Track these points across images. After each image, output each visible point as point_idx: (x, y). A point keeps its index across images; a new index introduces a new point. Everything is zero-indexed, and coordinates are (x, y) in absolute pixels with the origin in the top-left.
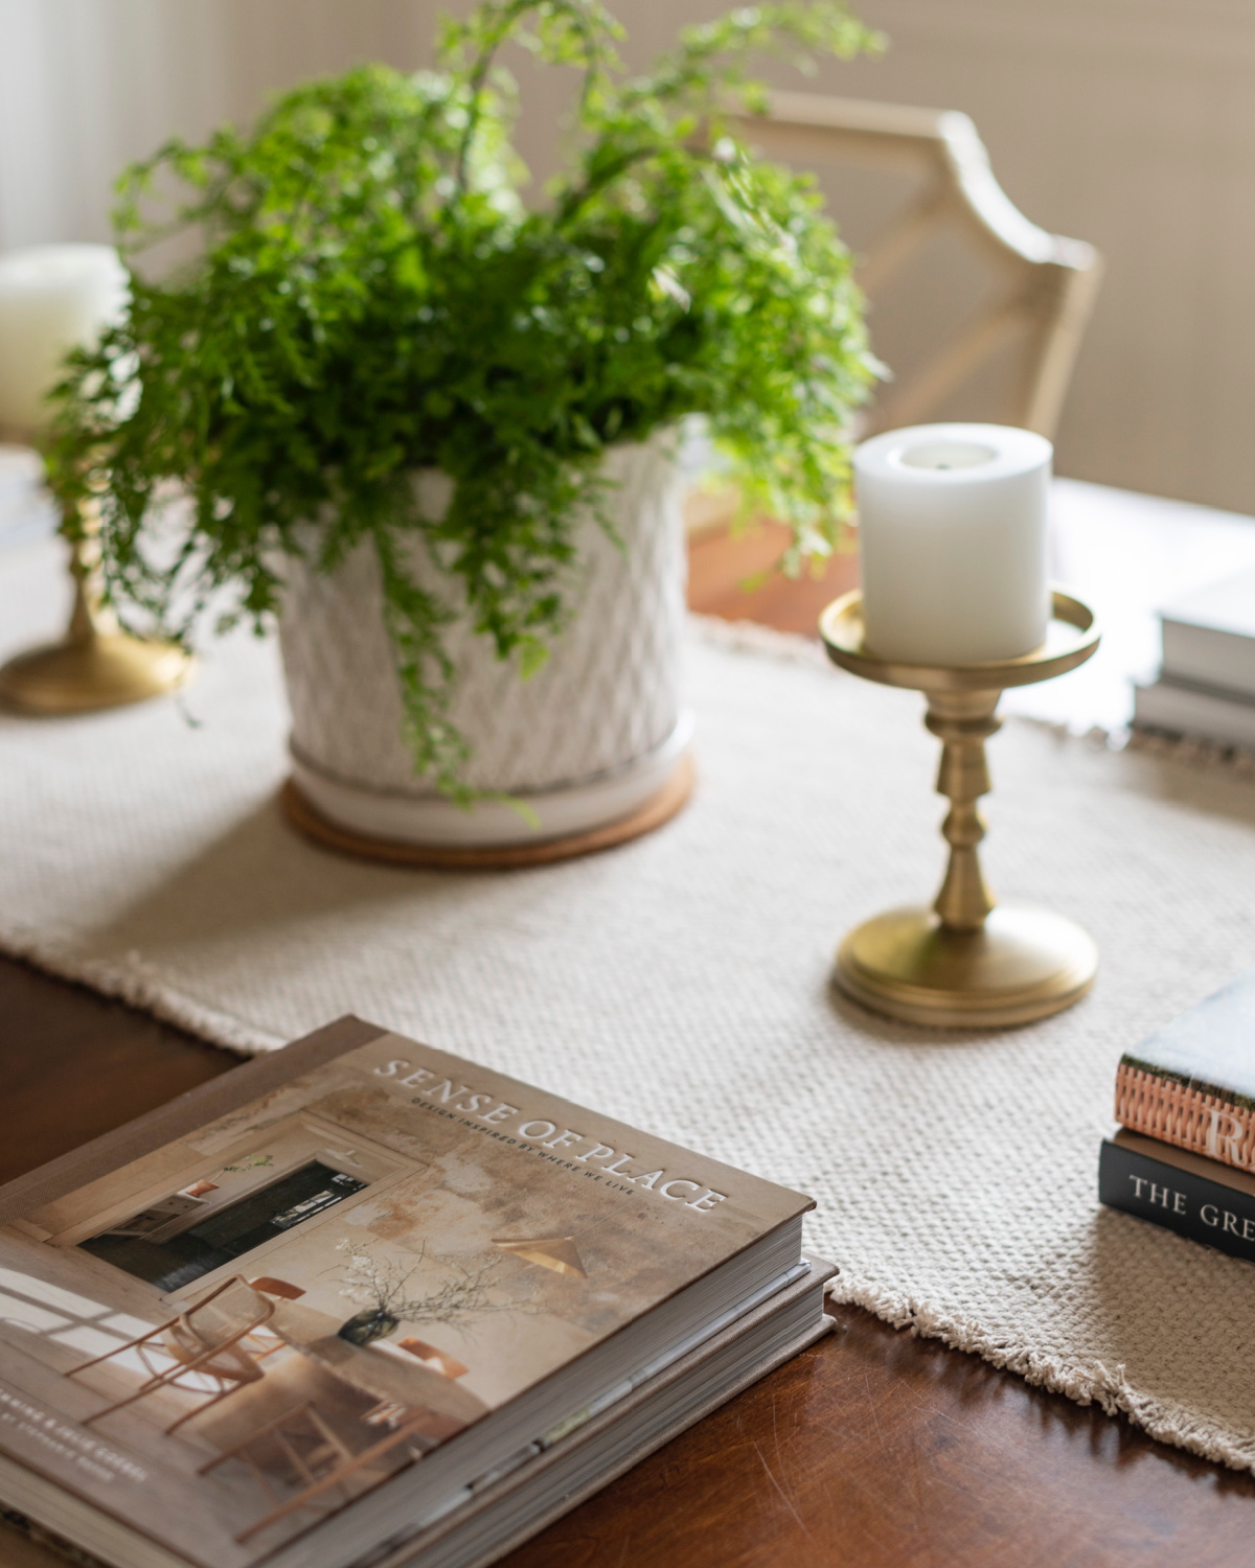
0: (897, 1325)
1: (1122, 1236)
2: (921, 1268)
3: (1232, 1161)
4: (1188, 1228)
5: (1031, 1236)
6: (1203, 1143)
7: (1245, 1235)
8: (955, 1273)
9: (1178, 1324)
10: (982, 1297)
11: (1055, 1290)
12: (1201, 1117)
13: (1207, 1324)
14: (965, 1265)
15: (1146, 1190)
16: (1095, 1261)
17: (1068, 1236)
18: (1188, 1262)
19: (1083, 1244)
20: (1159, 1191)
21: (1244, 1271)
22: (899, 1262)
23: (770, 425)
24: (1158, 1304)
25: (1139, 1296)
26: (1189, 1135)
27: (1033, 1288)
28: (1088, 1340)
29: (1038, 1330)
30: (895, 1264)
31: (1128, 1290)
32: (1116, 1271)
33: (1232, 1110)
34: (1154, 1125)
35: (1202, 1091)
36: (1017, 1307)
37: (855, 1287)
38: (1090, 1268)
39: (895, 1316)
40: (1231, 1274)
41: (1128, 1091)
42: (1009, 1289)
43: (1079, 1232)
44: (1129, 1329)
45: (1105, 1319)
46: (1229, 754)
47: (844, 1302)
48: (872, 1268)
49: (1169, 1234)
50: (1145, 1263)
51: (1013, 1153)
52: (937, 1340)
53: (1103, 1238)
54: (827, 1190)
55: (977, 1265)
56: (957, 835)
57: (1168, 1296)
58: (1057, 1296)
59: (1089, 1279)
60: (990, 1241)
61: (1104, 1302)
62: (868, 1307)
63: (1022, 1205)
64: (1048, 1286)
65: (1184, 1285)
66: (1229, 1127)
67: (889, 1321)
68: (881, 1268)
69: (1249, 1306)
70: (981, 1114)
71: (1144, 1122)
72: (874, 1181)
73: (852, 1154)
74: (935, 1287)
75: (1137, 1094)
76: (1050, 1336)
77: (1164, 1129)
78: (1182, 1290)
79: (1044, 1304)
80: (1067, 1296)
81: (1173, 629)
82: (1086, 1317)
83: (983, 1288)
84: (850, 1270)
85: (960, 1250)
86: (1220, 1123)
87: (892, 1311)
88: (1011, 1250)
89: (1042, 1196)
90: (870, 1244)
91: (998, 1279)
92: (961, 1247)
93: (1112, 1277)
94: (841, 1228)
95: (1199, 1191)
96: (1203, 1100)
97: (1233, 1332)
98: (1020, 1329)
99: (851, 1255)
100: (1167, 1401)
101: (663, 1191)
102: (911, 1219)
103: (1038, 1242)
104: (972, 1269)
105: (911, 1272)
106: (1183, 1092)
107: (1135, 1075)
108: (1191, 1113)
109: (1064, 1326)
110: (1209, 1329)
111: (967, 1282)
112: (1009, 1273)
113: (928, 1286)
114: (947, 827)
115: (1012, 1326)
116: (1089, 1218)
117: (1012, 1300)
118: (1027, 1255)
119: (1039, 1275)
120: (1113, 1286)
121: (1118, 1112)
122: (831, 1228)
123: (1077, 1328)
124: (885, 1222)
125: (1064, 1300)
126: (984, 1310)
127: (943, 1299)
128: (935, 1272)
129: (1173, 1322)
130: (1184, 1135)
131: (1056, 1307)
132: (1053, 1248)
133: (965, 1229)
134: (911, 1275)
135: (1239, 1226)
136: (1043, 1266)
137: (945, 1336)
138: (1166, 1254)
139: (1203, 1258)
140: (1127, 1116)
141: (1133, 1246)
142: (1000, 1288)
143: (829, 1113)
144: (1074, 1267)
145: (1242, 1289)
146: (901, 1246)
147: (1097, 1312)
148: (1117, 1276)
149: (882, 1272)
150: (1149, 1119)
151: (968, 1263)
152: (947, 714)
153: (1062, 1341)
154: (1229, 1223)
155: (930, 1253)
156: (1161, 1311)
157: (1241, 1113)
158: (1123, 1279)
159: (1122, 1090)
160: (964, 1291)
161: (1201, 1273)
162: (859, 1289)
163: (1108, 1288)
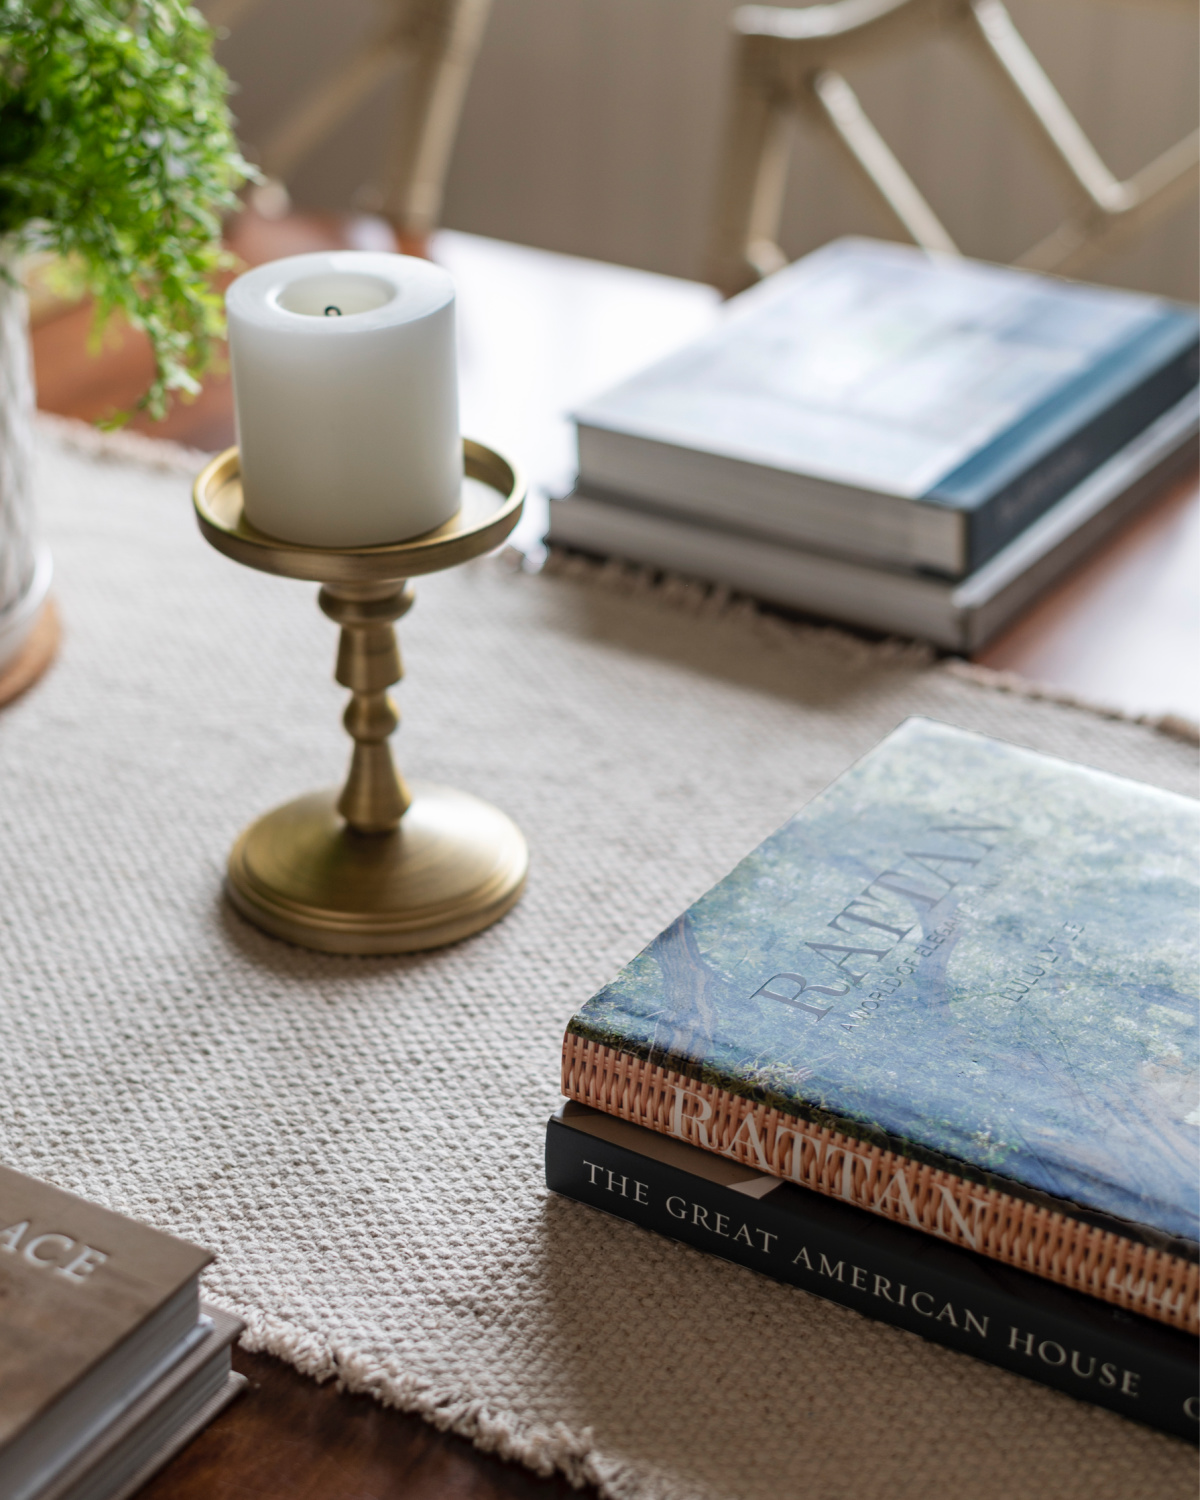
0: (320, 1379)
1: (577, 1232)
2: (344, 1295)
3: (700, 1143)
4: (651, 1219)
5: (471, 1239)
6: (667, 1122)
7: (718, 1231)
8: (384, 1298)
9: (647, 1351)
10: (419, 1331)
11: (503, 1315)
12: (663, 1094)
13: (681, 1349)
14: (396, 1287)
15: (602, 1177)
16: (549, 1268)
17: (514, 1237)
18: (654, 1262)
19: (532, 1246)
20: (617, 1178)
21: (718, 1270)
22: (317, 1288)
23: (124, 243)
24: (623, 1325)
25: (600, 1315)
26: (649, 1113)
27: (478, 1313)
28: (545, 1384)
29: (486, 1376)
30: (315, 1292)
31: (587, 1308)
32: (572, 1282)
33: (699, 1088)
34: (608, 1101)
35: (663, 1067)
36: (460, 1343)
37: (268, 1334)
38: (541, 1280)
39: (316, 1367)
40: (704, 1276)
41: (578, 1064)
42: (449, 1318)
43: (527, 1229)
44: (593, 1365)
45: (562, 1351)
46: (659, 577)
47: (255, 1350)
48: (286, 1301)
49: (630, 1225)
50: (604, 1268)
51: (444, 1123)
52: (366, 1397)
53: (555, 1238)
54: (229, 1191)
55: (410, 1286)
56: (362, 728)
57: (633, 1313)
58: (506, 1324)
59: (541, 1296)
60: (425, 1251)
61: (561, 1327)
62: (284, 1357)
63: (458, 1197)
64: (494, 1310)
65: (650, 1295)
66: (697, 1106)
67: (310, 1373)
68: (298, 1299)
69: (727, 1320)
70: (407, 1072)
71: (598, 1098)
72: (284, 1175)
73: (258, 1138)
74: (363, 1322)
75: (588, 1067)
76: (500, 1382)
77: (620, 1105)
78: (648, 1302)
79: (491, 1336)
80: (517, 1323)
81: (589, 434)
82: (541, 1351)
83: (419, 1318)
84: (260, 1306)
85: (389, 1266)
86: (685, 1102)
87: (312, 1363)
88: (449, 1262)
89: (481, 1182)
90: (282, 1266)
91: (435, 1303)
92: (391, 1262)
93: (568, 1290)
94: (249, 1245)
95: (663, 1180)
96: (665, 1076)
97: (710, 1358)
98: (465, 1376)
99: (260, 1284)
100: (642, 1464)
101: (29, 1253)
102: (330, 1227)
103: (480, 1248)
104: (406, 1292)
105: (333, 1303)
106: (642, 1067)
107: (586, 1046)
108: (651, 1089)
109: (516, 1366)
110: (684, 1356)
111: (400, 1311)
112: (449, 1295)
113: (354, 1321)
114: (350, 717)
115: (456, 1372)
116: (537, 1209)
117: (454, 1332)
118: (467, 1268)
119: (483, 1295)
120: (569, 1304)
121: (566, 1085)
122: (235, 1246)
123: (532, 1368)
124: (300, 1232)
125: (513, 1328)
126: (421, 1351)
127: (373, 1339)
128: (361, 1300)
129: (641, 1349)
130: (643, 1113)
131: (504, 1340)
132: (497, 1255)
133: (394, 1236)
134: (333, 1307)
135: (711, 1220)
136: (486, 1282)
137: (377, 1392)
138: (627, 1254)
139: (670, 1256)
140: (577, 1090)
141: (589, 1245)
142: (439, 1316)
143: (228, 1082)
144: (522, 1280)
145: (717, 1296)
146: (320, 1265)
147: (553, 1342)
148: (574, 1289)
149: (299, 1305)
150: (601, 1093)
151: (401, 1283)
152: (347, 595)
153: (515, 1388)
154: (699, 1216)
155: (354, 1273)
156: (627, 1334)
157: (710, 1091)
158: (581, 1292)
159: (570, 1061)
160: (396, 1324)
161: (670, 1278)
162: (272, 1336)
163: (564, 1306)
